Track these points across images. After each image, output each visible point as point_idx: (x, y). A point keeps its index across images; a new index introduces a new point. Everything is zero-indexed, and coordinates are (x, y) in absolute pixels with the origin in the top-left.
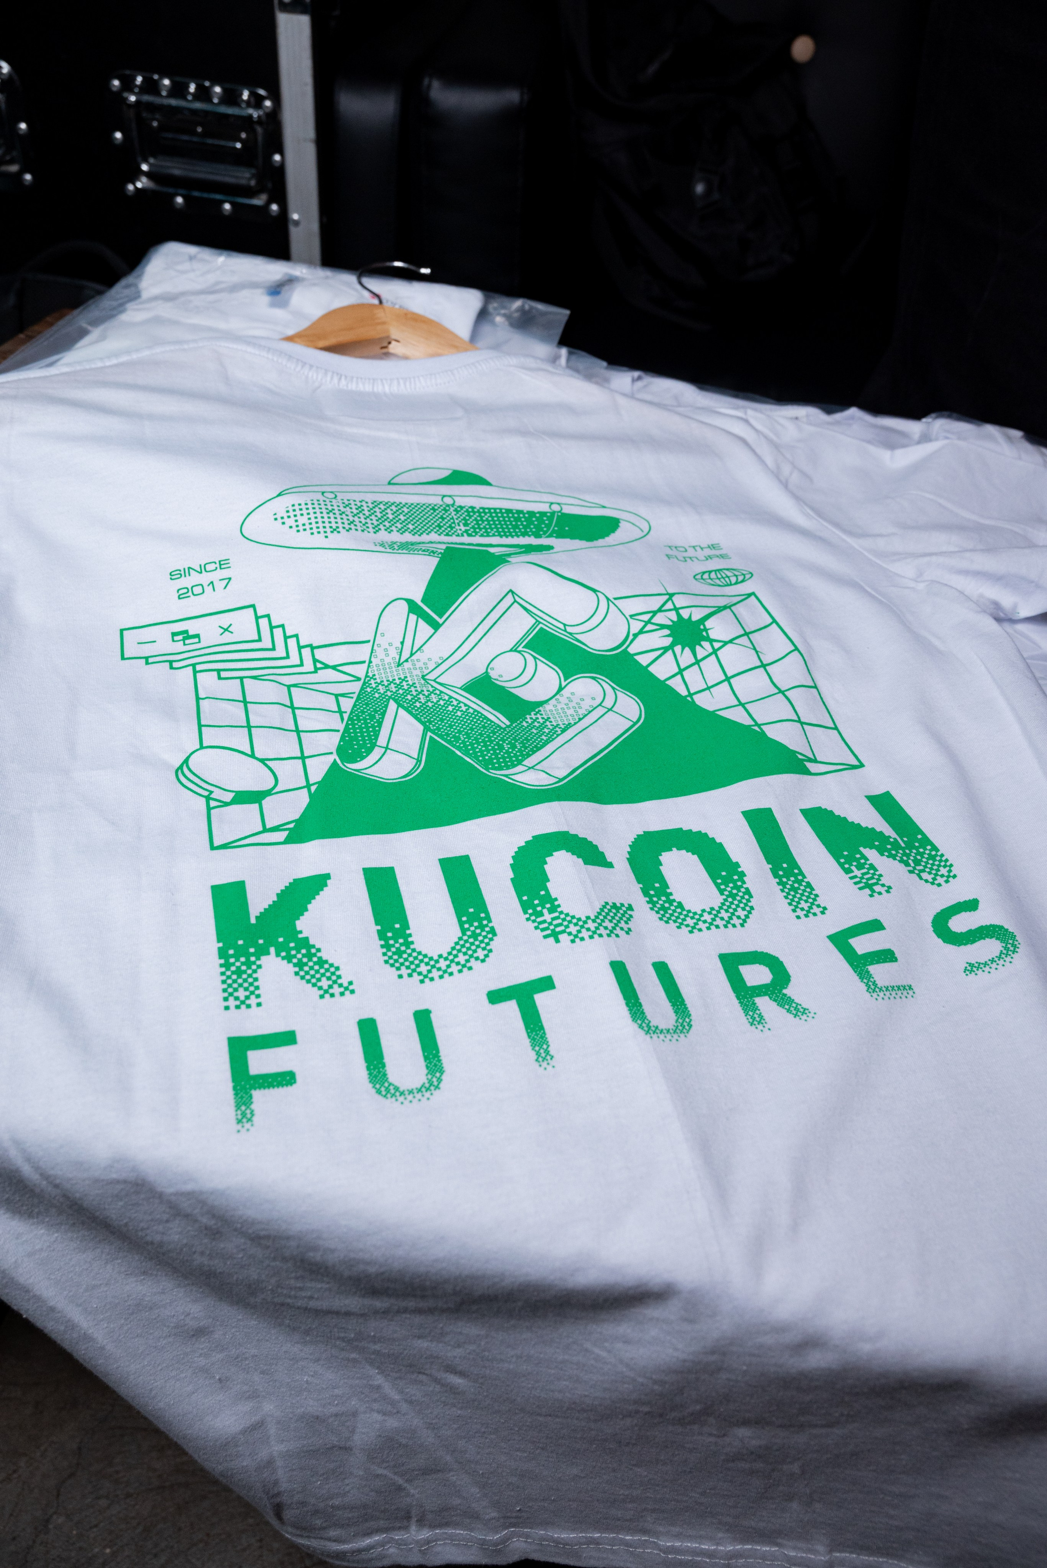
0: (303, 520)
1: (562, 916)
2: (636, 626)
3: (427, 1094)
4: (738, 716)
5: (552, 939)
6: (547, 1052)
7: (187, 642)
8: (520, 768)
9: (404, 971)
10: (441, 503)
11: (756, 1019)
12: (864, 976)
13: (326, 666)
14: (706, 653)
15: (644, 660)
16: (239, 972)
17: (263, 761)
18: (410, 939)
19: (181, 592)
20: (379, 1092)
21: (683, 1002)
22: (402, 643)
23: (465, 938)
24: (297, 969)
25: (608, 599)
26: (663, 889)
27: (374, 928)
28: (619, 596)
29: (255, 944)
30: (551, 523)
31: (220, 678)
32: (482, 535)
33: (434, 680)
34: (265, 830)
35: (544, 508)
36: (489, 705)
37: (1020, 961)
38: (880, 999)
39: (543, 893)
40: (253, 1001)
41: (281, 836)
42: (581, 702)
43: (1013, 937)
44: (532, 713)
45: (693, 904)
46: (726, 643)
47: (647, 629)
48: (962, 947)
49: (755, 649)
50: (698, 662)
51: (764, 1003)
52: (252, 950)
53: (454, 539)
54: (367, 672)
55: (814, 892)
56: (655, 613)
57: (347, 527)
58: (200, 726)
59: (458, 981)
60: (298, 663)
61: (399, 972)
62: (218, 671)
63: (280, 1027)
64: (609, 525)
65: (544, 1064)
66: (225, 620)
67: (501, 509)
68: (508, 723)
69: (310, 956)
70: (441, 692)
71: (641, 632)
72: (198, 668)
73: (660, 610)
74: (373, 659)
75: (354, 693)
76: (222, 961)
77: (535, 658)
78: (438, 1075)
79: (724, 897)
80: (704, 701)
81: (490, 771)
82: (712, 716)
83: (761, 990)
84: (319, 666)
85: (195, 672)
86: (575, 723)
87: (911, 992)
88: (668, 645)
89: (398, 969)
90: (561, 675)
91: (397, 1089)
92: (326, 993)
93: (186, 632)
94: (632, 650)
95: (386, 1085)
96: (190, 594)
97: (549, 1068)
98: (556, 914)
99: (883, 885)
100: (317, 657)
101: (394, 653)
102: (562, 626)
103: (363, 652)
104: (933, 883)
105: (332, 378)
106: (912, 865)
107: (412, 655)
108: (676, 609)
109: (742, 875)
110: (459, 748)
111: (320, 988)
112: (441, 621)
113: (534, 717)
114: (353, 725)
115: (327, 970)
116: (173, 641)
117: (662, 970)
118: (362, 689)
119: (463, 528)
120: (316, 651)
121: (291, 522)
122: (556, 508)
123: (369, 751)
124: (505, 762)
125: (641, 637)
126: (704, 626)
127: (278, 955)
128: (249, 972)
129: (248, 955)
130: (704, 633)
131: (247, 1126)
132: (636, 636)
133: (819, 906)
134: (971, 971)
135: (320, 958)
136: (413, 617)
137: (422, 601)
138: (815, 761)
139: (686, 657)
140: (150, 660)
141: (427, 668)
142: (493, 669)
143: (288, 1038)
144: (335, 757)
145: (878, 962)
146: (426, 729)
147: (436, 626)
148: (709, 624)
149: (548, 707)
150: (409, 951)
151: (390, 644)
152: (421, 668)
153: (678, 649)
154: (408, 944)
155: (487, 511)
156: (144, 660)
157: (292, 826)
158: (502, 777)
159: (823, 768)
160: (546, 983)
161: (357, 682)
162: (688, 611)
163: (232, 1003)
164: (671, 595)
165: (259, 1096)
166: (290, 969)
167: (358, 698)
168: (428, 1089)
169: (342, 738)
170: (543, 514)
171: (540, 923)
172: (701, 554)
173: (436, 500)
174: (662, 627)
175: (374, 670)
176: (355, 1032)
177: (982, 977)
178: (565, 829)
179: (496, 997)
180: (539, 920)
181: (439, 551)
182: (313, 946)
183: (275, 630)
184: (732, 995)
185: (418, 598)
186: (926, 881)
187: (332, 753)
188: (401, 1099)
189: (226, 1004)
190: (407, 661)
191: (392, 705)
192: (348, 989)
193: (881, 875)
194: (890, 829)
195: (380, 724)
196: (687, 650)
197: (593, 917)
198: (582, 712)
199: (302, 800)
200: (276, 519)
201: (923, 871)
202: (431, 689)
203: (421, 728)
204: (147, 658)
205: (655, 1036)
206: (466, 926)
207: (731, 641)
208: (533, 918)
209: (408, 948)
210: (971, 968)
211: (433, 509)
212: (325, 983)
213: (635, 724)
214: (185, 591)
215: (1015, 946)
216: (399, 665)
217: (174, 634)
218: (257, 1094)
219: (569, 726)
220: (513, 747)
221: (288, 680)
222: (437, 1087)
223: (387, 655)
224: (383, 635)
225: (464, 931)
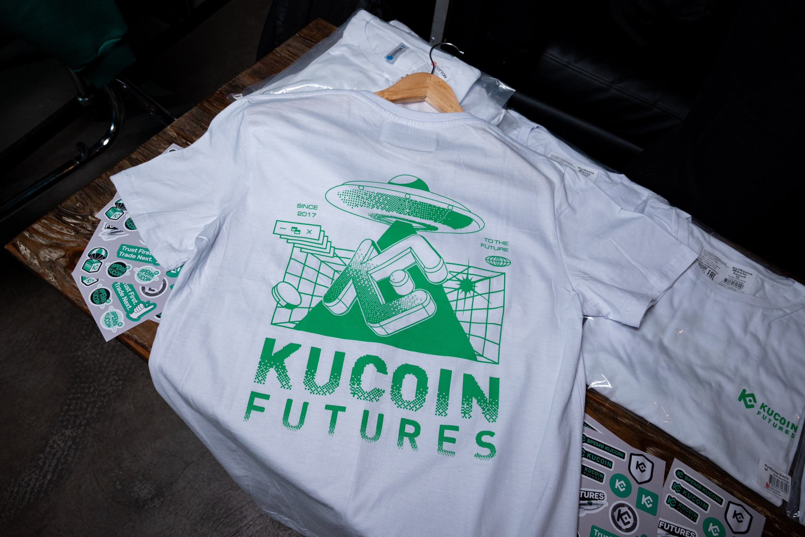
0: (347, 198)
1: (360, 388)
2: (450, 276)
3: (296, 429)
4: (465, 327)
5: (352, 395)
6: (333, 431)
7: (296, 232)
8: (378, 325)
9: (308, 387)
10: (404, 197)
11: (400, 442)
12: (440, 444)
13: (337, 256)
14: (470, 296)
15: (446, 291)
16: (262, 371)
17: (299, 293)
18: (314, 377)
19: (299, 213)
20: (284, 423)
21: (380, 431)
22: (366, 255)
23: (329, 383)
24: (278, 376)
25: (444, 262)
26: (399, 389)
27: (306, 369)
28: (449, 262)
29: (270, 363)
30: (444, 215)
31: (301, 251)
32: (414, 216)
33: (370, 274)
34: (289, 322)
35: (445, 206)
36: (382, 293)
37: (491, 462)
38: (440, 454)
39: (359, 377)
40: (263, 382)
41: (293, 325)
42: (416, 300)
43: (495, 452)
44: (396, 301)
45: (405, 398)
46: (479, 295)
47: (453, 279)
48: (480, 447)
49: (488, 301)
50: (465, 298)
51: (406, 440)
52: (269, 365)
53: (402, 216)
54: (350, 263)
55: (447, 407)
56: (459, 273)
57: (362, 204)
58: (286, 272)
59: (320, 397)
60: (329, 252)
61: (306, 387)
62: (301, 248)
63: (266, 393)
64: (467, 221)
65: (330, 434)
66: (310, 228)
67: (427, 204)
68: (384, 303)
69: (284, 372)
70: (370, 281)
71: (450, 279)
72: (296, 245)
73: (461, 273)
74: (353, 259)
75: (341, 271)
76: (259, 366)
77: (409, 276)
78: (301, 424)
79: (416, 399)
80: (460, 316)
81: (368, 323)
82: (457, 323)
83: (408, 435)
84: (335, 255)
85: (294, 246)
86: (409, 309)
87: (453, 455)
88: (457, 288)
89: (306, 386)
90: (415, 286)
91: (289, 424)
92: (283, 386)
93: (297, 228)
94: (444, 285)
95: (287, 422)
96: (302, 215)
97: (331, 436)
98: (358, 387)
99: (469, 415)
100: (335, 252)
101: (361, 258)
102: (423, 267)
103: (351, 255)
104: (488, 420)
105: (392, 116)
106: (486, 411)
107: (367, 261)
108: (468, 274)
109: (427, 392)
110: (363, 308)
111: (282, 384)
112: (381, 252)
113: (395, 302)
114: (334, 286)
115: (287, 379)
116: (292, 230)
117: (381, 417)
118: (345, 270)
119: (408, 211)
120: (335, 250)
121: (343, 197)
122: (450, 207)
123: (334, 300)
124: (375, 320)
125: (449, 281)
126: (475, 285)
127: (275, 369)
128: (265, 372)
129: (267, 366)
130: (473, 288)
131: (247, 420)
132: (448, 280)
133: (445, 413)
134: (477, 456)
135: (286, 374)
136: (372, 247)
137: (377, 243)
138: (482, 356)
139: (462, 295)
140: (282, 236)
141: (370, 268)
142: (392, 275)
143: (267, 397)
144: (322, 299)
145: (448, 442)
146: (357, 296)
147: (379, 253)
148: (477, 284)
149: (403, 299)
150: (312, 381)
151: (362, 254)
152: (368, 267)
153: (460, 291)
154: (313, 378)
155: (421, 204)
156: (280, 236)
157: (297, 323)
158: (370, 327)
159: (483, 359)
160: (343, 409)
161: (344, 266)
162: (472, 276)
163: (257, 380)
164: (469, 267)
165: (253, 412)
166: (277, 375)
167: (341, 275)
168: (297, 428)
169: (329, 291)
170: (443, 209)
171: (353, 388)
172: (497, 246)
173: (402, 195)
174: (459, 280)
175: (352, 264)
176: (285, 402)
177: (478, 460)
178: (378, 355)
179: (328, 407)
180: (353, 386)
181: (392, 222)
182: (286, 370)
183: (325, 237)
184: (398, 433)
185: (376, 242)
186: (487, 418)
187: (322, 297)
188: (288, 428)
189: (255, 380)
190: (364, 263)
191: (351, 281)
192: (290, 388)
193: (471, 411)
194: (488, 394)
195: (343, 288)
196: (464, 292)
197: (368, 393)
198: (414, 305)
199: (305, 312)
200: (338, 194)
201: (488, 414)
202: (367, 278)
203: (356, 294)
204: (281, 235)
205: (364, 439)
206: (332, 379)
207: (481, 295)
208: (352, 385)
209: (312, 380)
210: (477, 455)
211: (400, 200)
212: (284, 383)
213: (429, 316)
214: (300, 213)
215: (493, 455)
216: (361, 264)
217: (293, 228)
218: (252, 411)
219: (406, 310)
220: (381, 314)
221: (322, 258)
222: (299, 428)
223: (359, 258)
224: (360, 250)
225: (330, 381)
